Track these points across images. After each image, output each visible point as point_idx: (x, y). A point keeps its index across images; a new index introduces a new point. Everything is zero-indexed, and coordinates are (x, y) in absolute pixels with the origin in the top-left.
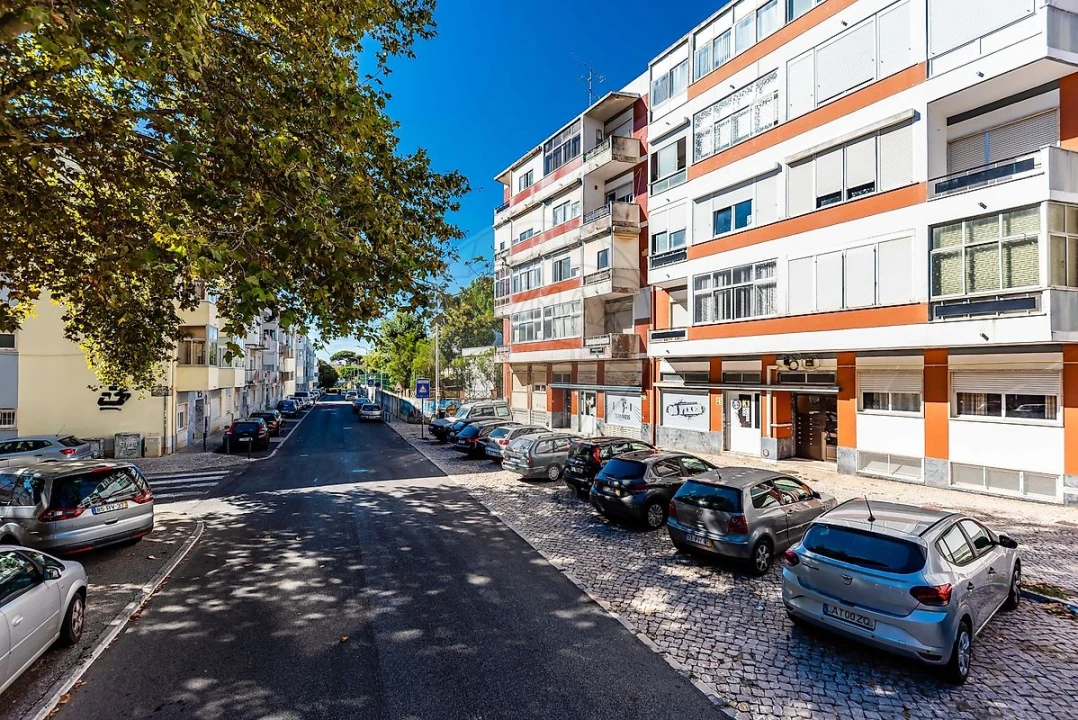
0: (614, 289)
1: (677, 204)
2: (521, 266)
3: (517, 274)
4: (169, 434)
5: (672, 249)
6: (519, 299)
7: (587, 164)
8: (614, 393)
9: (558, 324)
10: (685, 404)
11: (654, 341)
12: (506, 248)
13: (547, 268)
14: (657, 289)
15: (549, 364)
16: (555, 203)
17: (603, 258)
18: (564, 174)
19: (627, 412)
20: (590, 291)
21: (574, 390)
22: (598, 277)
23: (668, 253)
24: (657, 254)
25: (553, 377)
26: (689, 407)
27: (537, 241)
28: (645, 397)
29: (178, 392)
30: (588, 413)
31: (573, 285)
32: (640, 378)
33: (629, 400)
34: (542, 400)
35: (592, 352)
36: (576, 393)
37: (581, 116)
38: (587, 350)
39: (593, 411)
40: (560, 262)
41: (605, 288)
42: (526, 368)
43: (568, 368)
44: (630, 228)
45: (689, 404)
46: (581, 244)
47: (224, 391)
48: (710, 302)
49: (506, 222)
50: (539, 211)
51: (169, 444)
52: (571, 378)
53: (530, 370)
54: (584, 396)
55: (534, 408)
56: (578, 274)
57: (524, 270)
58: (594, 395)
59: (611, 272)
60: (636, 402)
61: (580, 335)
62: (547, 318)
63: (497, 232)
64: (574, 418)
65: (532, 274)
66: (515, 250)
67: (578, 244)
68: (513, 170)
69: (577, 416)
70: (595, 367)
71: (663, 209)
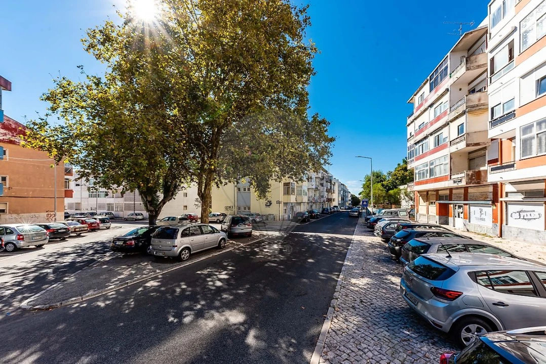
0: (468, 145)
1: (507, 84)
2: (419, 142)
3: (418, 146)
4: (281, 215)
5: (505, 113)
6: (417, 159)
7: (452, 78)
8: (475, 205)
9: (437, 169)
10: (525, 211)
11: (493, 172)
12: (412, 135)
13: (431, 140)
14: (503, 140)
15: (437, 191)
16: (435, 106)
17: (460, 129)
18: (440, 88)
19: (483, 216)
20: (453, 149)
21: (450, 204)
22: (458, 140)
23: (502, 117)
24: (495, 118)
25: (439, 197)
26: (528, 214)
27: (426, 127)
28: (494, 207)
29: (284, 203)
30: (459, 217)
31: (444, 147)
32: (491, 196)
33: (485, 209)
34: (434, 209)
35: (454, 182)
36: (452, 206)
37: (449, 54)
38: (452, 181)
39: (462, 215)
40: (438, 136)
41: (462, 145)
42: (425, 193)
43: (448, 192)
44: (482, 107)
45: (528, 211)
46: (448, 124)
47: (302, 204)
48: (535, 142)
49: (412, 122)
50: (427, 112)
51: (281, 218)
52: (450, 197)
53: (428, 194)
54: (457, 207)
55: (430, 214)
56: (447, 140)
57: (421, 144)
58: (462, 206)
59: (465, 136)
60: (489, 211)
61: (448, 173)
62: (431, 167)
63: (408, 128)
64: (451, 219)
65: (424, 145)
66: (417, 134)
67: (447, 124)
68: (415, 95)
69: (452, 218)
70: (463, 191)
71: (499, 89)
